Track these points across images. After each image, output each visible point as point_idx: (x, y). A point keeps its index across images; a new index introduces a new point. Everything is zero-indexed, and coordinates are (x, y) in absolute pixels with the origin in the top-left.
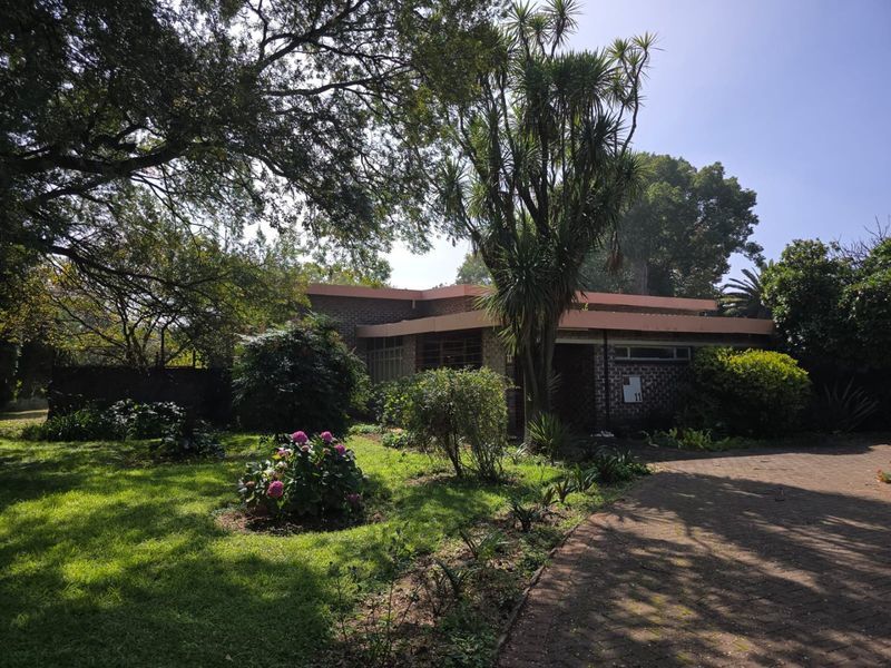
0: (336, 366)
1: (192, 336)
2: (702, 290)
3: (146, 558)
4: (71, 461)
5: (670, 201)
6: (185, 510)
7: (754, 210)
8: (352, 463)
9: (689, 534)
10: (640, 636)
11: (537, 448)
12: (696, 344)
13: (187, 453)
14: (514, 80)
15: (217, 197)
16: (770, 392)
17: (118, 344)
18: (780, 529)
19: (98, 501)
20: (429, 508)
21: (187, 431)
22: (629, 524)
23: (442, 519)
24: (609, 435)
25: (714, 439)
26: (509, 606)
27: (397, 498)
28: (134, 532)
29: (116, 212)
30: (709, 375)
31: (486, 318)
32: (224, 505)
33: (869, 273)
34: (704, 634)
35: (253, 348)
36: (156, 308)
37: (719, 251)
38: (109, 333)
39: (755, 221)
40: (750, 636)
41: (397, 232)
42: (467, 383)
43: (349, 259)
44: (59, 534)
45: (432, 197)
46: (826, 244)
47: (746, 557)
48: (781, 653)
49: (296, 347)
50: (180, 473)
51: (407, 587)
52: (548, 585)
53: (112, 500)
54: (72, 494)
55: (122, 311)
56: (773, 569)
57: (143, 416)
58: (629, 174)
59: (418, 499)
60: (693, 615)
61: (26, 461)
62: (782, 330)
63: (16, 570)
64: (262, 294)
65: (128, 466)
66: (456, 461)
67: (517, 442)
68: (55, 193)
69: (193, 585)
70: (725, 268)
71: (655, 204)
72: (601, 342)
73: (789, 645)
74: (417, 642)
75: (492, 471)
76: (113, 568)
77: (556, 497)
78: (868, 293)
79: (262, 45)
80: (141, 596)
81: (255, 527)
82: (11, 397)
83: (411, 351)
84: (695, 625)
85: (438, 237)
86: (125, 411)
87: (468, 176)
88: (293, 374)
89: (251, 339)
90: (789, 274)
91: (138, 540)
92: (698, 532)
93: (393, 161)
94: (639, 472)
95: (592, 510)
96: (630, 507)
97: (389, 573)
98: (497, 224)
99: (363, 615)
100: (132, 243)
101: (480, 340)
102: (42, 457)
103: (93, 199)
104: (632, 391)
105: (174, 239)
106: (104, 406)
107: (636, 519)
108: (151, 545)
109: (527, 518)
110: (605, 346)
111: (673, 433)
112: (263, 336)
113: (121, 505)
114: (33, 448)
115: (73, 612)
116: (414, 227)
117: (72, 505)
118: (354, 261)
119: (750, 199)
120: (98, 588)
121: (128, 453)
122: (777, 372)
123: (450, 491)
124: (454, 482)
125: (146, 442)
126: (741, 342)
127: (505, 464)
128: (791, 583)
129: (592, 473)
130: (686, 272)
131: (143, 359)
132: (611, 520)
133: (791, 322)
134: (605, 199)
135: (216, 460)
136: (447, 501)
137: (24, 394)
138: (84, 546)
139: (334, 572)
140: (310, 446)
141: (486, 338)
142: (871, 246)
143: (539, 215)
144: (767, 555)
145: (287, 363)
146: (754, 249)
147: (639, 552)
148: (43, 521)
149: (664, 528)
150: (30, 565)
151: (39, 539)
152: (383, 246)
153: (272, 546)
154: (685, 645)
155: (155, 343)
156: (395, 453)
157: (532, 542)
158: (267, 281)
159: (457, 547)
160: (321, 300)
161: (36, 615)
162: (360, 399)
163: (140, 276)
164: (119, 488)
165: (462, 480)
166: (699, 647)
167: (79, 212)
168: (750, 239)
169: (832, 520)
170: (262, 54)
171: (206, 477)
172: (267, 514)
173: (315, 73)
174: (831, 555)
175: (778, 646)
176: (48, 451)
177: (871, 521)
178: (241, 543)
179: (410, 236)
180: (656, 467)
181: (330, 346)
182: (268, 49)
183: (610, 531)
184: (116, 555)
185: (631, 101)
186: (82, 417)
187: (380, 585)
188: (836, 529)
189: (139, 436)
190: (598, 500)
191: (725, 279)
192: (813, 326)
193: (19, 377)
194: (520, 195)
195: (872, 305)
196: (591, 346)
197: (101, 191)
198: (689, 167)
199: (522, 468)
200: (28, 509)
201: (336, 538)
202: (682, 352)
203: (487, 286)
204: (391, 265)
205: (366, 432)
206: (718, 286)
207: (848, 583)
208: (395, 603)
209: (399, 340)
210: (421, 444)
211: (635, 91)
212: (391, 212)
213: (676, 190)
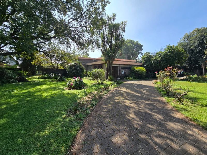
0: (81, 68)
1: (61, 65)
2: (135, 59)
3: (54, 93)
4: (45, 81)
5: (131, 46)
6: (60, 87)
7: (142, 48)
8: (83, 81)
9: (126, 90)
10: (116, 101)
11: (110, 80)
12: (132, 66)
13: (61, 80)
14: (107, 27)
15: (64, 44)
16: (141, 73)
17: (51, 65)
18: (138, 89)
19: (48, 86)
20: (93, 87)
21: (61, 78)
22: (119, 89)
23: (94, 88)
24: (120, 78)
25: (133, 79)
26: (101, 98)
27: (89, 86)
28: (52, 90)
29: (49, 46)
30: (133, 70)
31: (103, 62)
32: (65, 87)
33: (155, 57)
34: (124, 101)
35: (69, 65)
36: (56, 60)
37: (137, 54)
38: (49, 64)
39: (142, 49)
40: (130, 101)
41: (90, 49)
42: (99, 71)
43: (83, 53)
44: (42, 90)
45: (94, 44)
46: (150, 53)
47: (133, 92)
48: (133, 103)
49: (75, 66)
50: (60, 83)
51: (88, 96)
52: (106, 96)
53: (50, 86)
54: (44, 85)
55: (51, 61)
56: (136, 94)
57: (55, 76)
58: (123, 42)
59: (92, 86)
60: (124, 99)
61: (38, 81)
62: (143, 64)
63: (36, 94)
64: (71, 58)
65: (53, 82)
66: (98, 81)
67: (106, 79)
68: (40, 43)
69: (60, 96)
70: (138, 56)
71: (129, 46)
72: (119, 66)
73: (134, 102)
74: (88, 102)
75: (103, 83)
76: (49, 94)
77: (110, 86)
78: (155, 59)
79: (69, 20)
80: (53, 97)
81: (69, 89)
82: (36, 73)
83: (93, 67)
84: (124, 100)
85: (96, 49)
86: (52, 75)
87: (100, 41)
88: (75, 69)
89: (69, 64)
90: (145, 57)
91: (53, 91)
92: (128, 90)
93: (89, 38)
94: (122, 83)
95: (115, 87)
96: (120, 87)
97: (86, 95)
98: (105, 48)
99: (82, 99)
100: (52, 51)
101: (102, 65)
102: (41, 81)
103: (45, 44)
104: (123, 72)
105: (58, 50)
106: (49, 74)
107: (120, 88)
108: (55, 91)
109: (106, 88)
110: (120, 66)
111: (128, 78)
112: (70, 64)
113: (51, 87)
114: (39, 80)
115: (43, 99)
116: (92, 48)
117: (44, 87)
118: (84, 53)
119: (142, 46)
120: (47, 96)
121: (53, 80)
122: (142, 70)
123: (96, 85)
124: (97, 84)
125: (55, 79)
126: (138, 66)
127: (105, 82)
128: (137, 95)
129: (116, 83)
130: (133, 57)
131: (55, 68)
132: (117, 88)
133: (145, 63)
134: (119, 45)
135: (65, 81)
136: (96, 86)
137: (39, 73)
138: (45, 92)
139: (79, 94)
140: (77, 79)
141: (103, 65)
142: (156, 53)
143: (111, 47)
144: (135, 92)
145: (74, 68)
146: (142, 53)
147: (120, 92)
148: (40, 88)
149: (124, 89)
150: (38, 94)
151: (40, 91)
152: (88, 51)
153: (71, 92)
154: (121, 102)
155: (56, 65)
156: (90, 80)
157: (106, 91)
158: (72, 56)
159: (96, 92)
160: (80, 59)
161: (38, 99)
162: (85, 73)
163: (54, 55)
164: (51, 85)
165: (99, 84)
166: (124, 102)
167: (44, 46)
168: (142, 52)
169: (145, 88)
170: (69, 21)
171: (63, 83)
172: (71, 88)
173: (77, 25)
174: (143, 92)
175: (133, 102)
176: (42, 80)
177: (150, 88)
178: (67, 91)
179: (92, 50)
180: (124, 82)
181: (80, 65)
182: (70, 21)
183: (116, 90)
184: (50, 92)
185: (124, 31)
186: (46, 76)
187: (85, 96)
188: (145, 89)
189: (54, 78)
190: (116, 86)
191: (138, 57)
192: (147, 64)
193: (37, 70)
194: (108, 44)
195: (155, 61)
196: (118, 66)
197: (47, 43)
198: (134, 41)
199: (107, 83)
200: (38, 87)
201: (80, 91)
202: (130, 67)
203: (103, 58)
204: (89, 54)
205: (86, 78)
206: (137, 59)
207: (144, 95)
208: (87, 98)
209: (91, 65)
210: (94, 80)
211: (124, 29)
212: (89, 46)
213: (132, 45)
